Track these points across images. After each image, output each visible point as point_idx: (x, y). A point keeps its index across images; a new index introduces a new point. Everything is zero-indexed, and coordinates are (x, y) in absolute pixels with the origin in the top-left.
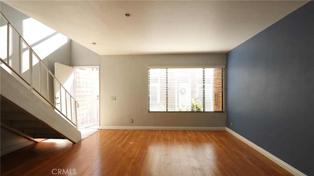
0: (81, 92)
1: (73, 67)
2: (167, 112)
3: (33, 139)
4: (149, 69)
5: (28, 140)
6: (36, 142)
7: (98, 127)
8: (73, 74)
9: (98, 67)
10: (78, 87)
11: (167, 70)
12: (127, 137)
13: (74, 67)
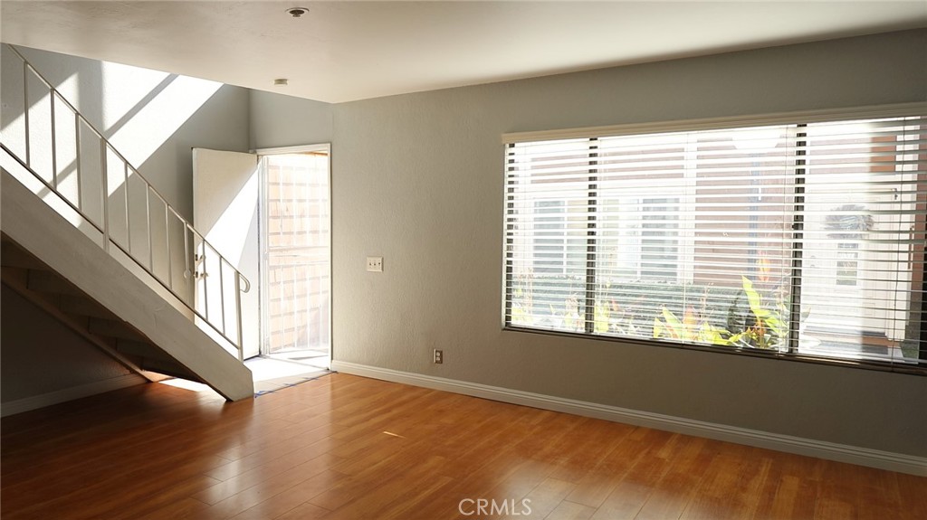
0: (284, 233)
1: (255, 152)
2: (588, 336)
3: (138, 370)
4: (512, 146)
5: (128, 372)
6: (149, 382)
7: (326, 362)
8: (255, 176)
9: (326, 148)
10: (274, 217)
11: (594, 143)
12: (395, 412)
13: (260, 152)
